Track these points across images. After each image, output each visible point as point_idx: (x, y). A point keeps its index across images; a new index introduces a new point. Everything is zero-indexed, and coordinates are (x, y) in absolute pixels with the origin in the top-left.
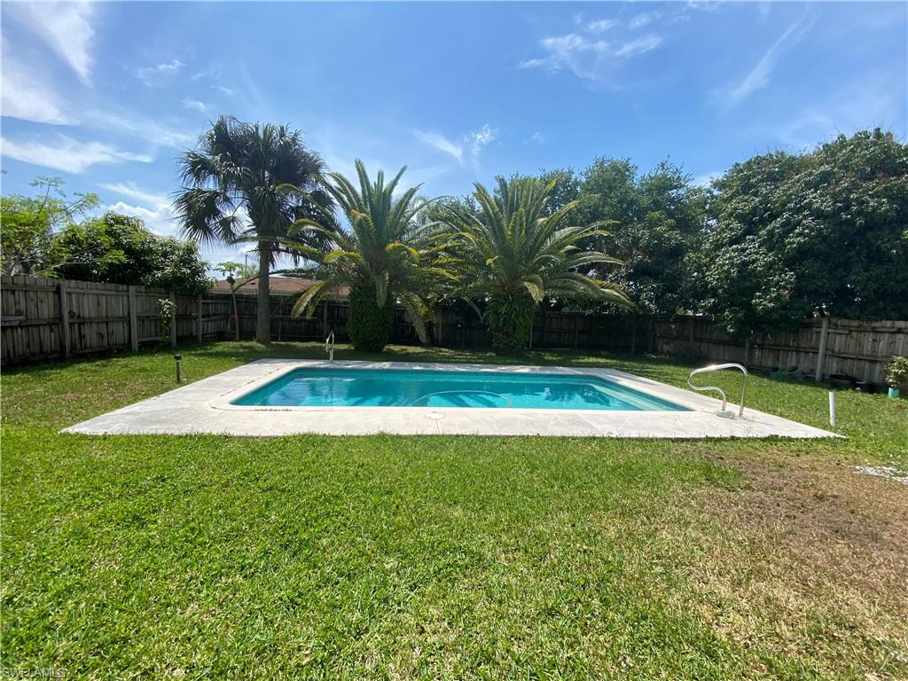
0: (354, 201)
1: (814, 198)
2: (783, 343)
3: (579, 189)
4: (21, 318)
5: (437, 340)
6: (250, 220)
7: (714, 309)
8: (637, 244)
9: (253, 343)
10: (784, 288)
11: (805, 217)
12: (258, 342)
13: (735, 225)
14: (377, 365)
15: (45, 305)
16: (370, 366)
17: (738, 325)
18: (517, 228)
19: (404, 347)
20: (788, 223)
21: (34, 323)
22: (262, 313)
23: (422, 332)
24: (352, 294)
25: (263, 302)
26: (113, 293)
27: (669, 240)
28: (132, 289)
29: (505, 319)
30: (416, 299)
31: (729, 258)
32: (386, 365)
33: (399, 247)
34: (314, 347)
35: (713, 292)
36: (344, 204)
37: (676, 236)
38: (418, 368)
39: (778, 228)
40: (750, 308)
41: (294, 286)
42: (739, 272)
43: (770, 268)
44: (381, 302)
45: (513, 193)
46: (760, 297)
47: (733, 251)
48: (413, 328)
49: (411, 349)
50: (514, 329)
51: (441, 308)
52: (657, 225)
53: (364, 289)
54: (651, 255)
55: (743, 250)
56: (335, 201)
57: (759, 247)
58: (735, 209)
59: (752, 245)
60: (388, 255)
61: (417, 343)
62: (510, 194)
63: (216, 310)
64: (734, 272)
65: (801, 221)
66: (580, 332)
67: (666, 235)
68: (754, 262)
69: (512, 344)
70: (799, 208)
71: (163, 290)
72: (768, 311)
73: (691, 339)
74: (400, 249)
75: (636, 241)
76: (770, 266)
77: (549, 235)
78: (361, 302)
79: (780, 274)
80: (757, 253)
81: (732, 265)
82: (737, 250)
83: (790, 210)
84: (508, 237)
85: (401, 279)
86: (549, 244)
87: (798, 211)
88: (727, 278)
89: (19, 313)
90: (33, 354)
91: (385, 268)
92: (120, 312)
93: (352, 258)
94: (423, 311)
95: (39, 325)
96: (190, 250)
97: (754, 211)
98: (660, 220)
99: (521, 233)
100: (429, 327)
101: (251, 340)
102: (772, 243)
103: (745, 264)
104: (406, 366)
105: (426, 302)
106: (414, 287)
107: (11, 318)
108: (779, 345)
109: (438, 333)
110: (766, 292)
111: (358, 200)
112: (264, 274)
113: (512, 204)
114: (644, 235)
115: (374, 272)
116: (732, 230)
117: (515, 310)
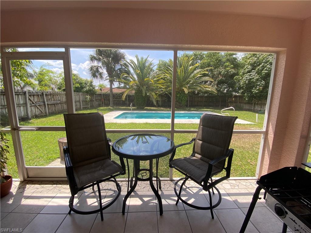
0: (135, 66)
1: (270, 59)
2: (263, 103)
3: (204, 56)
4: (60, 101)
5: (160, 105)
6: (107, 73)
7: (243, 93)
8: (221, 73)
9: (110, 107)
10: (261, 86)
11: (268, 65)
12: (111, 107)
13: (249, 67)
14: (143, 112)
15: (64, 98)
16: (141, 112)
17: (249, 98)
18: (181, 72)
19: (150, 108)
20: (263, 66)
21: (62, 102)
22: (111, 99)
23: (155, 103)
24: (136, 93)
25: (111, 96)
26: (76, 95)
27: (231, 72)
28: (80, 93)
29: (179, 98)
30: (153, 94)
31: (246, 78)
32: (145, 112)
33: (148, 80)
34: (125, 108)
35: (242, 88)
36: (132, 67)
37: (233, 71)
38: (154, 112)
39: (260, 68)
40: (252, 92)
41: (120, 91)
42: (249, 82)
43: (258, 80)
44: (144, 95)
45: (181, 61)
46: (254, 89)
47: (248, 75)
48: (153, 102)
49: (152, 108)
50: (182, 101)
51: (161, 96)
52: (227, 68)
53: (139, 91)
54: (225, 77)
55: (251, 75)
56: (129, 66)
57: (255, 74)
58: (250, 62)
59: (253, 73)
60: (145, 81)
61: (154, 106)
62: (180, 61)
63: (98, 98)
64: (247, 82)
65: (266, 66)
66: (204, 102)
67: (230, 70)
68: (253, 78)
69: (181, 106)
70: (266, 62)
71: (86, 93)
72: (256, 93)
73: (238, 102)
74: (149, 80)
75: (220, 73)
76: (257, 80)
77: (193, 72)
78: (138, 95)
79: (260, 82)
80: (254, 76)
81: (247, 80)
82: (249, 75)
83: (264, 62)
84: (179, 74)
85: (149, 88)
86: (192, 75)
87: (266, 63)
88: (245, 83)
89: (59, 100)
90: (62, 110)
91: (144, 85)
92: (78, 100)
93: (136, 83)
94: (155, 97)
95: (63, 103)
96: (91, 82)
97: (255, 63)
98: (229, 65)
99: (183, 73)
100: (157, 101)
101: (109, 106)
102: (259, 73)
103: (250, 79)
104: (151, 112)
105: (156, 94)
106: (152, 90)
107: (58, 102)
108: (262, 103)
109: (160, 103)
110: (256, 87)
111: (137, 66)
112: (111, 88)
113: (180, 64)
114: (223, 71)
115: (141, 86)
116: (248, 68)
117: (182, 95)
